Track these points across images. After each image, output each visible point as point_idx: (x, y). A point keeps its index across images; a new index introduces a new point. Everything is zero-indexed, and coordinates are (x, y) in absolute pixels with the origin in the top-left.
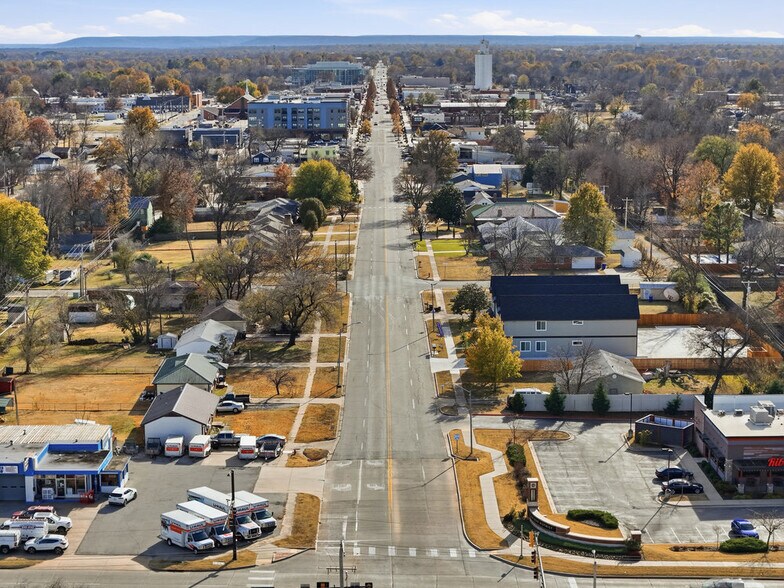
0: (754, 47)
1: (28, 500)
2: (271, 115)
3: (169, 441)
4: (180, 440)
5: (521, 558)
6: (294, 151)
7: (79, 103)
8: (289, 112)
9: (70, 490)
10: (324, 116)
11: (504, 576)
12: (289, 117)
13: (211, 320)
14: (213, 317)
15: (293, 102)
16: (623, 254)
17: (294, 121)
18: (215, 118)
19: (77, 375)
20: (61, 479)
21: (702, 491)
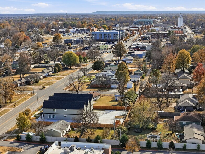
2: (98, 35)
7: (61, 31)
8: (103, 34)
10: (112, 36)
17: (104, 37)
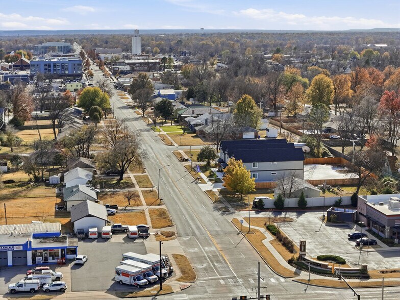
0: (260, 34)
1: (28, 264)
2: (43, 67)
4: (96, 230)
5: (309, 280)
6: (59, 85)
8: (52, 65)
9: (51, 258)
10: (70, 67)
11: (305, 290)
12: (52, 68)
13: (78, 168)
14: (78, 166)
15: (52, 60)
16: (267, 130)
17: (55, 70)
18: (8, 70)
19: (13, 199)
20: (46, 252)
21: (376, 243)
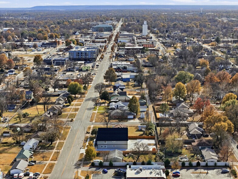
2: (75, 54)
3: (15, 175)
8: (80, 53)
10: (89, 55)
13: (33, 139)
14: (34, 137)
17: (81, 56)
18: (63, 51)
